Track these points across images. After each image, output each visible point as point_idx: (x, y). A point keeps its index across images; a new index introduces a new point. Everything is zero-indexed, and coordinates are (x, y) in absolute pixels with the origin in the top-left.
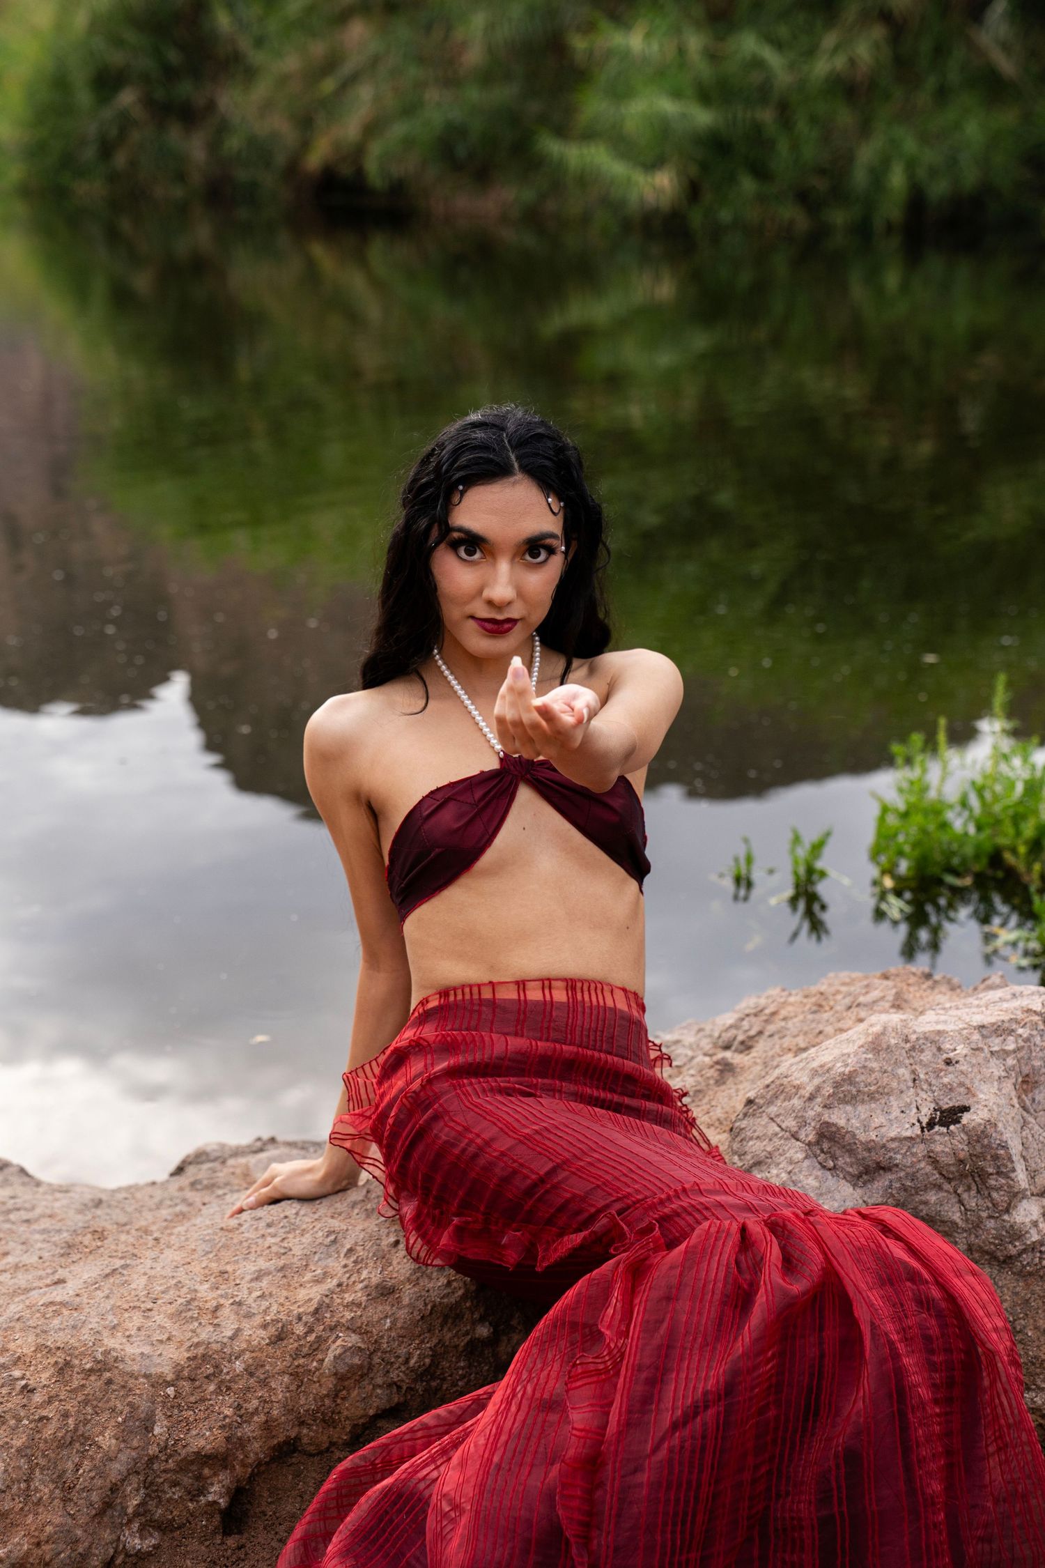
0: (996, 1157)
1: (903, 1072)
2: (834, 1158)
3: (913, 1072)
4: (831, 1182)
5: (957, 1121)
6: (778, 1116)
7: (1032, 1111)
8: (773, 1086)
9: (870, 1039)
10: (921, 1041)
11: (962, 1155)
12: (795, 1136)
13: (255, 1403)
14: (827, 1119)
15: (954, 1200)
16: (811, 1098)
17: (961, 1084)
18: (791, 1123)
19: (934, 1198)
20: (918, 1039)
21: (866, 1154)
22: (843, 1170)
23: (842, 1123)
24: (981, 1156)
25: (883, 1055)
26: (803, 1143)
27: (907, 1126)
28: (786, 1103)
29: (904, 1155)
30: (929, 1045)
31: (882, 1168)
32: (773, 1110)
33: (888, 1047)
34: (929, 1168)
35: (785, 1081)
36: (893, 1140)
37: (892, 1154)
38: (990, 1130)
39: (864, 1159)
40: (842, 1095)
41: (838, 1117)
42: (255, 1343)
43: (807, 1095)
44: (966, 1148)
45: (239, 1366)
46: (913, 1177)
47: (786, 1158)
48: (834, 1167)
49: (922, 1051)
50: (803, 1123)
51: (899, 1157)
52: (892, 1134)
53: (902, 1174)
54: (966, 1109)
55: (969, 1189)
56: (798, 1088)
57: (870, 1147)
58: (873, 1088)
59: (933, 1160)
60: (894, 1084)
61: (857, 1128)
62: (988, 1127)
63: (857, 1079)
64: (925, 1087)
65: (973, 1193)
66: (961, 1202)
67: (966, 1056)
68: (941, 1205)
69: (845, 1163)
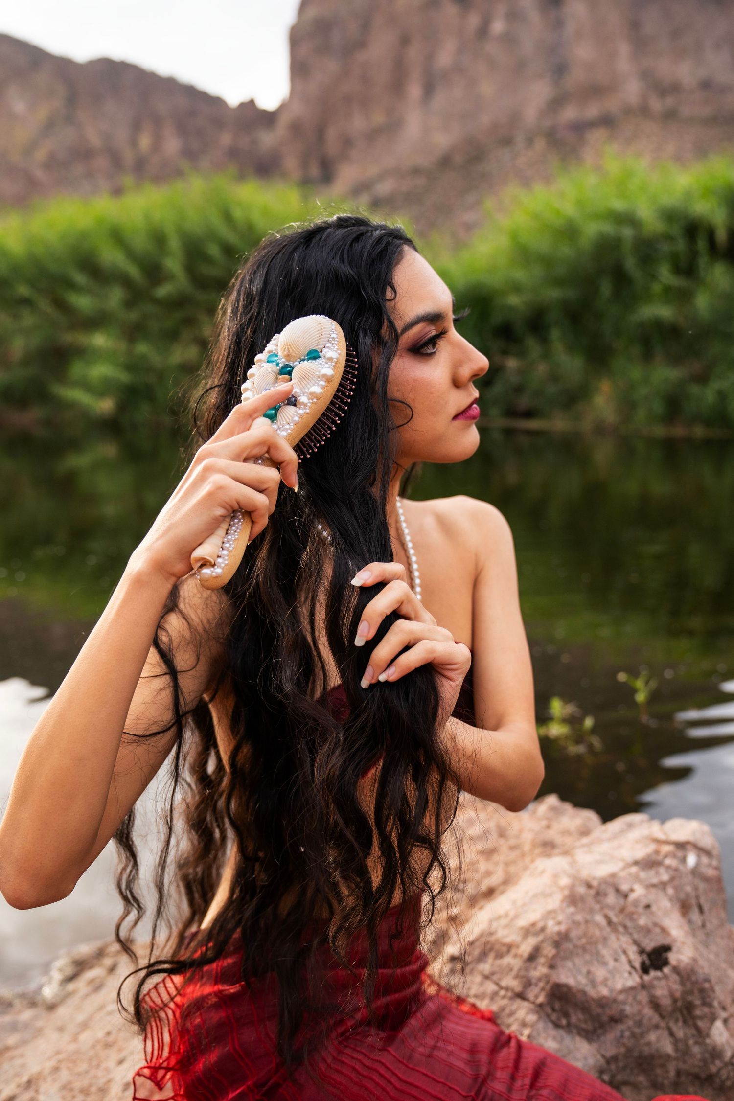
0: (702, 991)
1: (599, 918)
2: (566, 1015)
3: (606, 917)
4: (568, 1040)
5: (666, 963)
6: (493, 974)
8: (477, 944)
9: (566, 892)
10: (602, 886)
11: (678, 995)
12: (521, 996)
14: (557, 980)
15: (666, 1033)
16: (532, 958)
17: (656, 925)
18: (510, 981)
20: (600, 884)
21: (599, 1011)
22: (577, 1027)
23: (571, 982)
24: (691, 992)
25: (580, 906)
26: (533, 1003)
27: (626, 974)
28: (498, 962)
29: (631, 1005)
30: (610, 889)
31: (615, 1020)
32: (486, 967)
33: (581, 897)
34: (651, 1013)
35: (492, 939)
37: (622, 1006)
39: (598, 1016)
41: (567, 977)
43: (526, 955)
44: (679, 988)
46: (639, 1023)
47: (516, 1020)
48: (569, 1025)
49: (606, 895)
50: (528, 984)
51: (627, 1007)
52: (619, 986)
54: (667, 949)
55: (677, 1021)
56: (510, 947)
57: (603, 1003)
58: (584, 941)
59: (655, 1005)
60: (597, 933)
61: (587, 985)
63: (571, 935)
64: (621, 929)
65: (680, 1023)
66: (672, 1034)
68: (659, 1042)
69: (579, 1020)
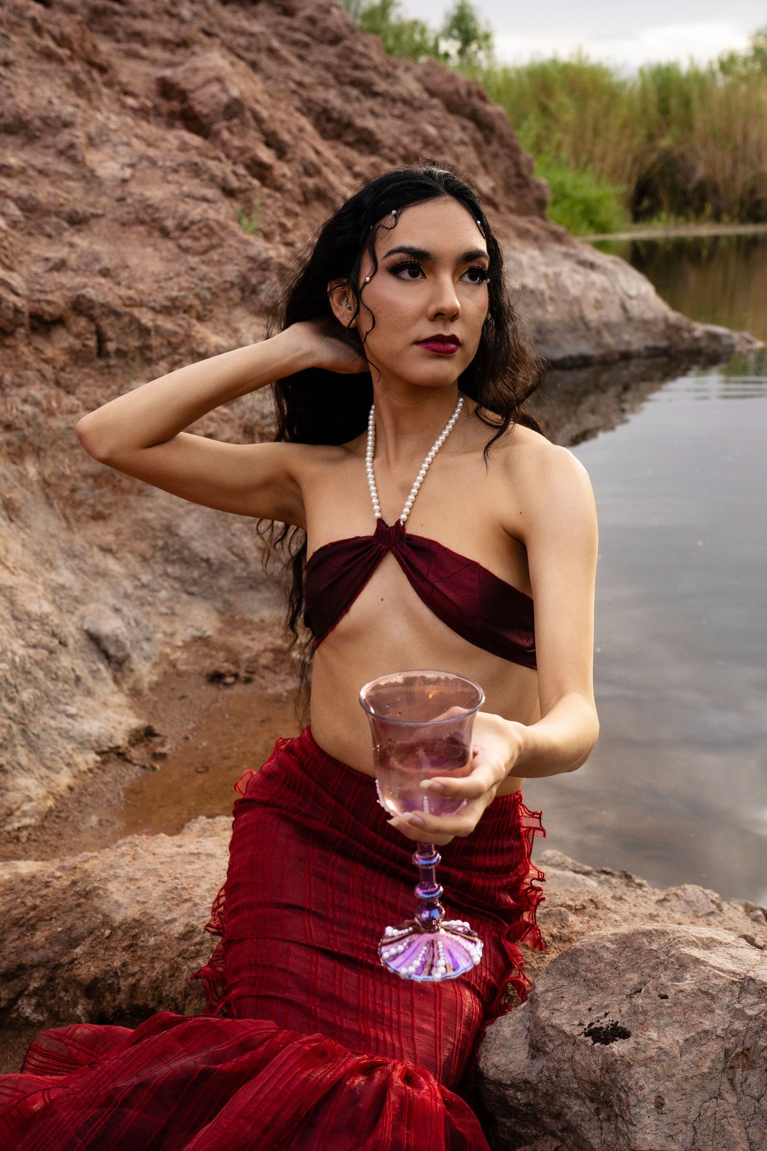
0: (620, 1099)
1: (633, 978)
5: (609, 1042)
7: (739, 1089)
10: (672, 960)
13: (136, 969)
15: (597, 1122)
19: (576, 1108)
24: (610, 1089)
25: (628, 953)
27: (576, 1022)
29: (556, 1047)
30: (677, 967)
31: (542, 1050)
33: (639, 948)
34: (570, 1073)
36: (553, 1026)
37: (547, 1040)
38: (619, 1067)
40: (560, 967)
42: (172, 932)
44: (598, 1072)
45: (152, 941)
46: (558, 1074)
51: (551, 1046)
53: (551, 1065)
54: (626, 1036)
59: (573, 1067)
60: (613, 983)
62: (619, 1062)
63: (580, 960)
67: (681, 991)
68: (582, 1120)
